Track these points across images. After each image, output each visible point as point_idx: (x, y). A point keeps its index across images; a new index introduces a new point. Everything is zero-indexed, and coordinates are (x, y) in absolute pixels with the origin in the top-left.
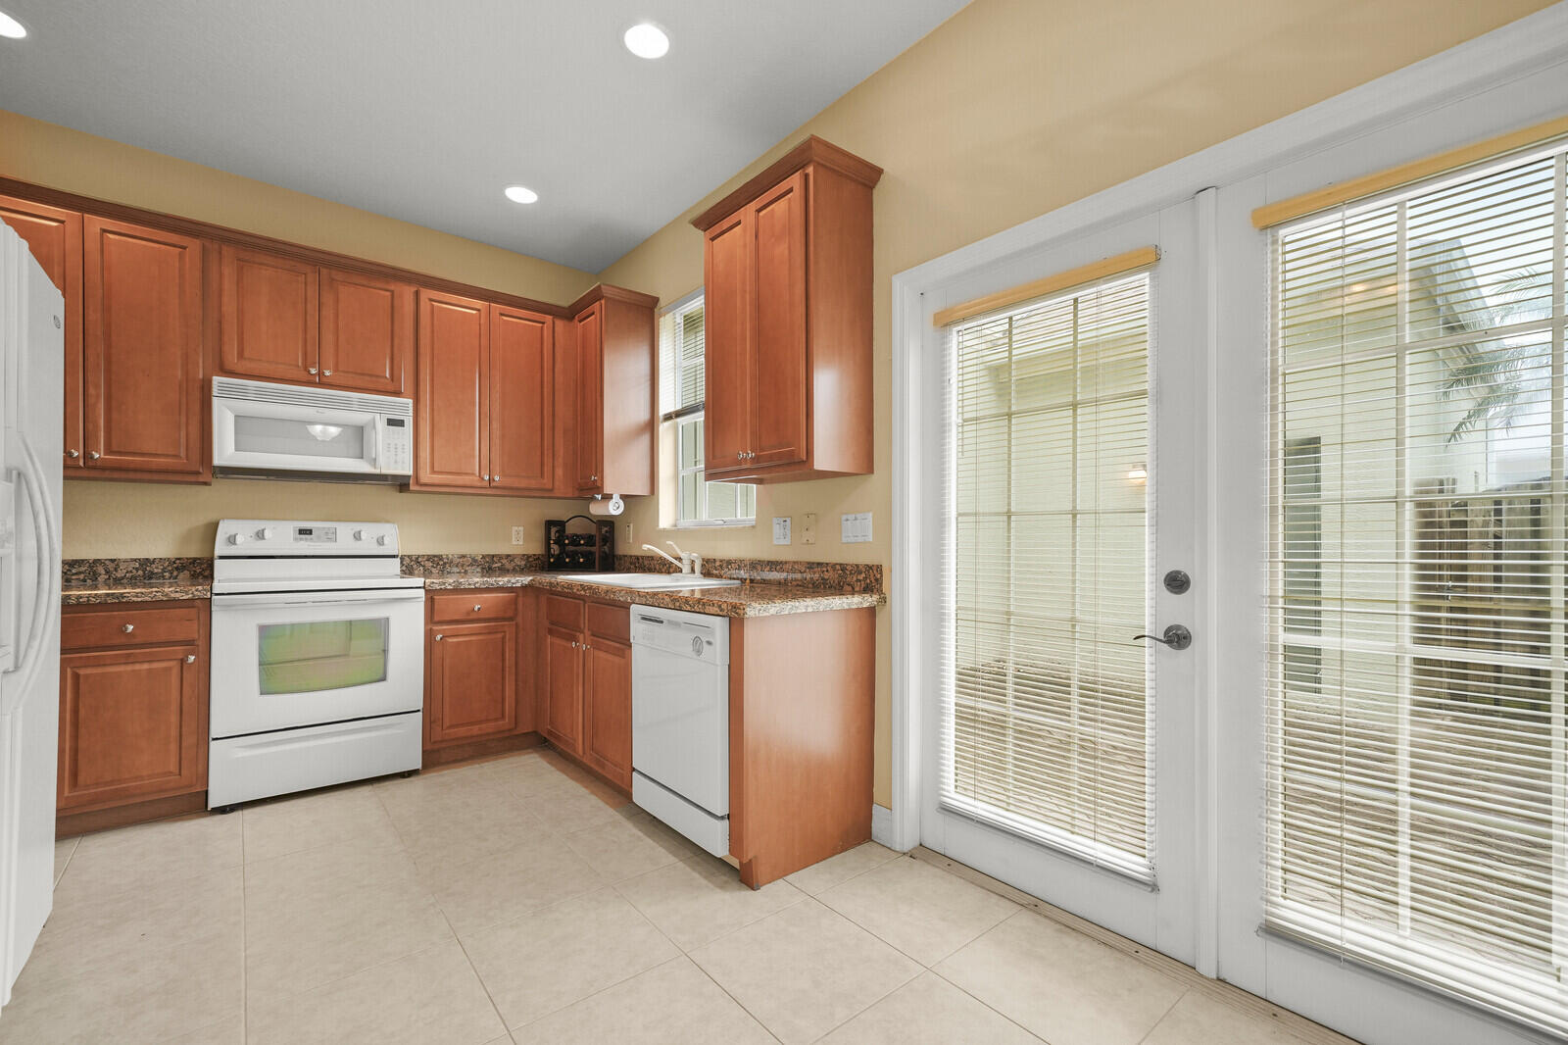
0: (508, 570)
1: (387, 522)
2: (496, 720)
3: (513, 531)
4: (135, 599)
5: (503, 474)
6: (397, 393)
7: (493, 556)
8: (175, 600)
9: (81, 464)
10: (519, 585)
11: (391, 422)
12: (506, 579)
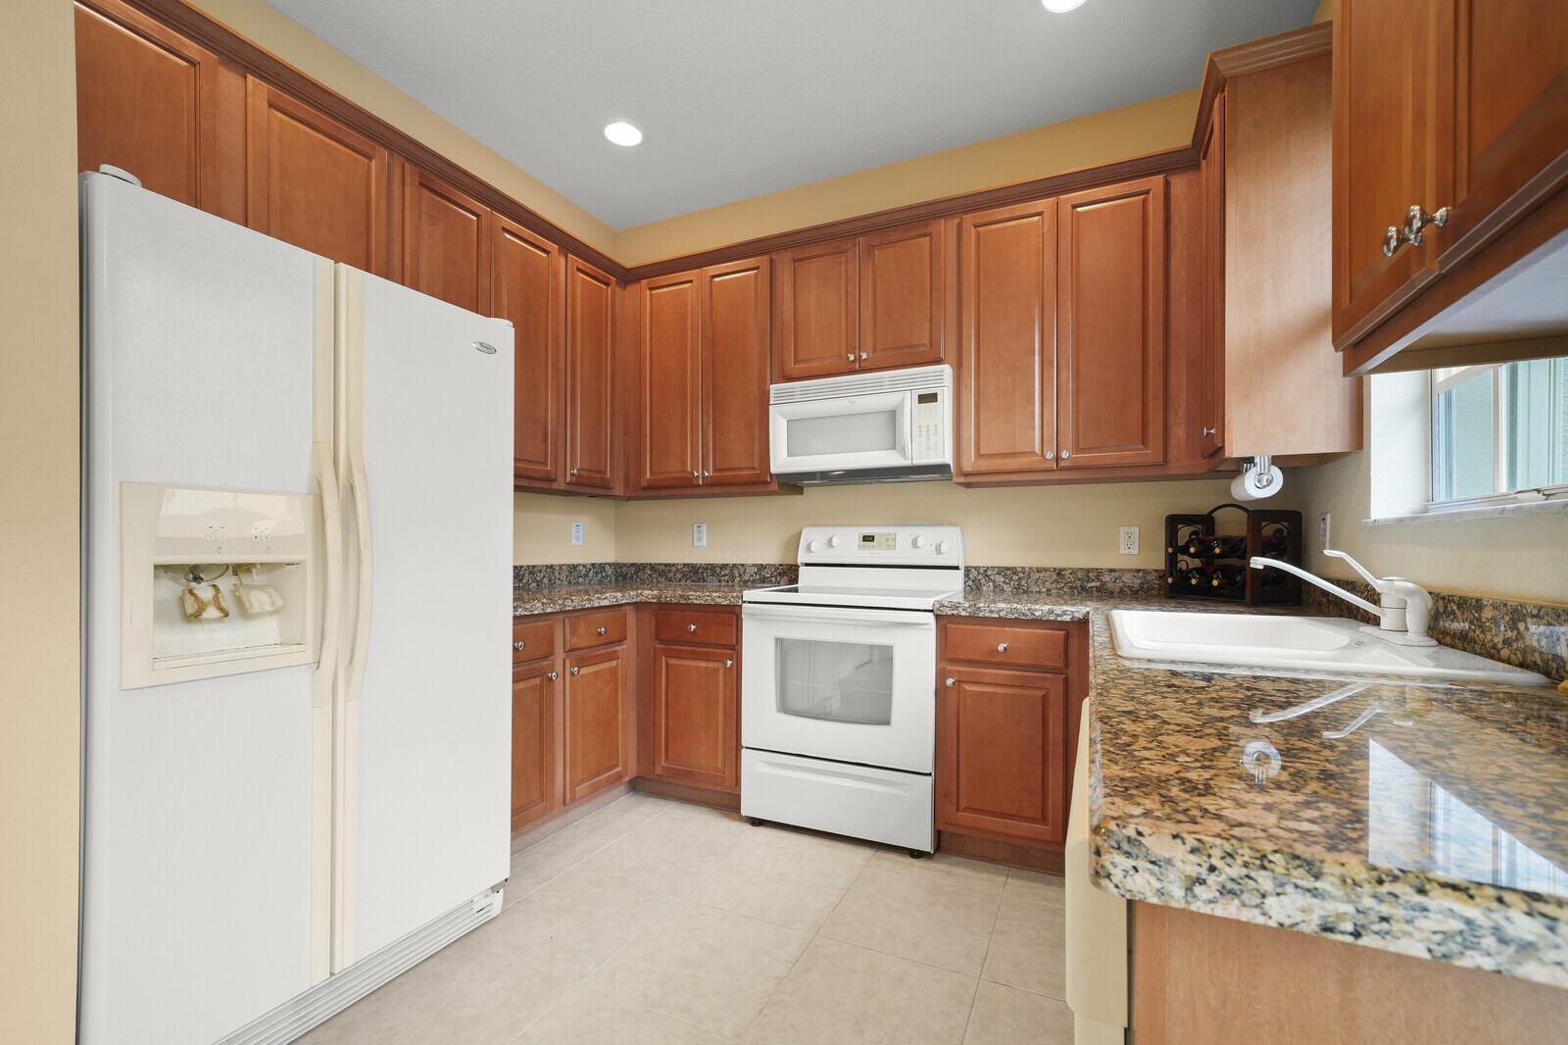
0: (1112, 593)
1: (950, 524)
2: (1033, 820)
3: (1122, 531)
4: (695, 601)
5: (1077, 447)
6: (938, 361)
7: (1089, 571)
8: (718, 605)
9: (700, 482)
10: (1067, 618)
11: (925, 399)
12: (1046, 608)
